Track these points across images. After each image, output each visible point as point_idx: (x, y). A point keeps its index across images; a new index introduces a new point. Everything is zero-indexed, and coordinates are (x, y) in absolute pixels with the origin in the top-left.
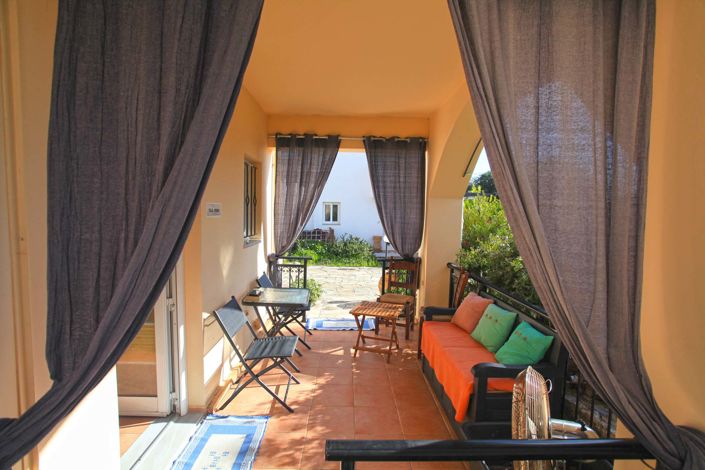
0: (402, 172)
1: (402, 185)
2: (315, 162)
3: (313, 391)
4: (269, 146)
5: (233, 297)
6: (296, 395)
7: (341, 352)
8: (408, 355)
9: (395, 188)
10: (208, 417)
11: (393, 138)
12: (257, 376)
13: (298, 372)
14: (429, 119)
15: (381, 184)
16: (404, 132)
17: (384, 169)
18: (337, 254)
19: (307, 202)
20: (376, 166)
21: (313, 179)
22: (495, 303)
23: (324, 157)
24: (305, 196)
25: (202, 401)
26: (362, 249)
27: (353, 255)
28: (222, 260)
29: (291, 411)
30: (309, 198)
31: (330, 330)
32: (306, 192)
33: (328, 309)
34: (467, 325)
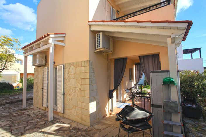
4: (134, 65)
5: (128, 88)
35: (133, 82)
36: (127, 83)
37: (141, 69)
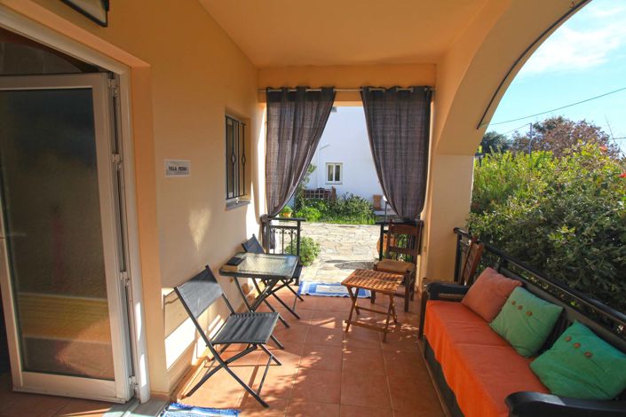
0: (403, 126)
1: (404, 141)
2: (308, 118)
3: (295, 377)
4: (260, 101)
5: (207, 267)
6: (276, 381)
7: (331, 325)
8: (407, 332)
9: (395, 144)
10: (170, 408)
11: (394, 88)
12: (226, 363)
13: (282, 348)
14: (436, 64)
15: (380, 140)
16: (406, 81)
17: (384, 123)
18: (338, 212)
19: (300, 161)
20: (375, 120)
21: (306, 136)
22: (524, 286)
23: (318, 111)
24: (298, 154)
25: (165, 386)
26: (362, 208)
27: (353, 213)
28: (192, 225)
29: (265, 405)
30: (302, 155)
31: (323, 296)
32: (299, 149)
33: (325, 269)
34: (485, 313)
35: (251, 207)
36: (199, 225)
37: (302, 128)
